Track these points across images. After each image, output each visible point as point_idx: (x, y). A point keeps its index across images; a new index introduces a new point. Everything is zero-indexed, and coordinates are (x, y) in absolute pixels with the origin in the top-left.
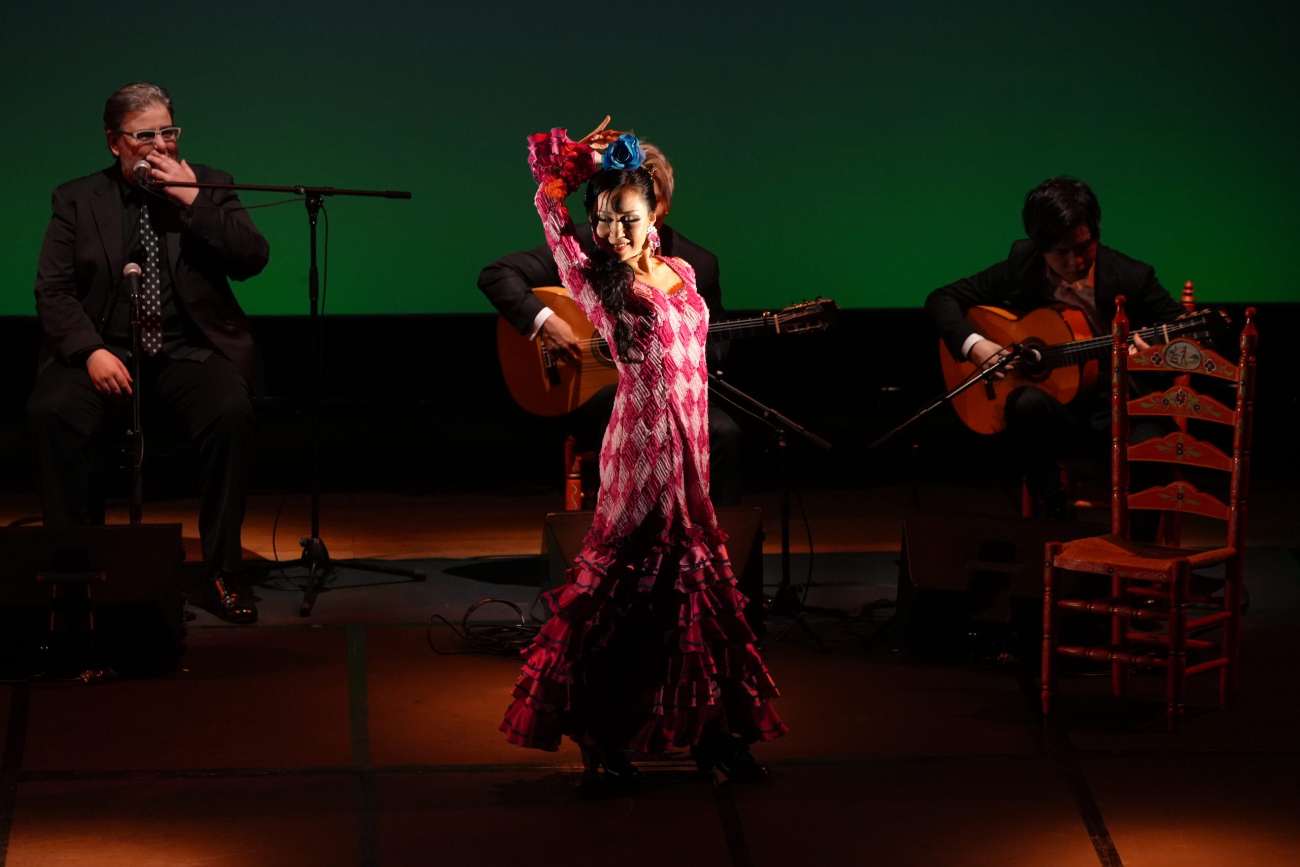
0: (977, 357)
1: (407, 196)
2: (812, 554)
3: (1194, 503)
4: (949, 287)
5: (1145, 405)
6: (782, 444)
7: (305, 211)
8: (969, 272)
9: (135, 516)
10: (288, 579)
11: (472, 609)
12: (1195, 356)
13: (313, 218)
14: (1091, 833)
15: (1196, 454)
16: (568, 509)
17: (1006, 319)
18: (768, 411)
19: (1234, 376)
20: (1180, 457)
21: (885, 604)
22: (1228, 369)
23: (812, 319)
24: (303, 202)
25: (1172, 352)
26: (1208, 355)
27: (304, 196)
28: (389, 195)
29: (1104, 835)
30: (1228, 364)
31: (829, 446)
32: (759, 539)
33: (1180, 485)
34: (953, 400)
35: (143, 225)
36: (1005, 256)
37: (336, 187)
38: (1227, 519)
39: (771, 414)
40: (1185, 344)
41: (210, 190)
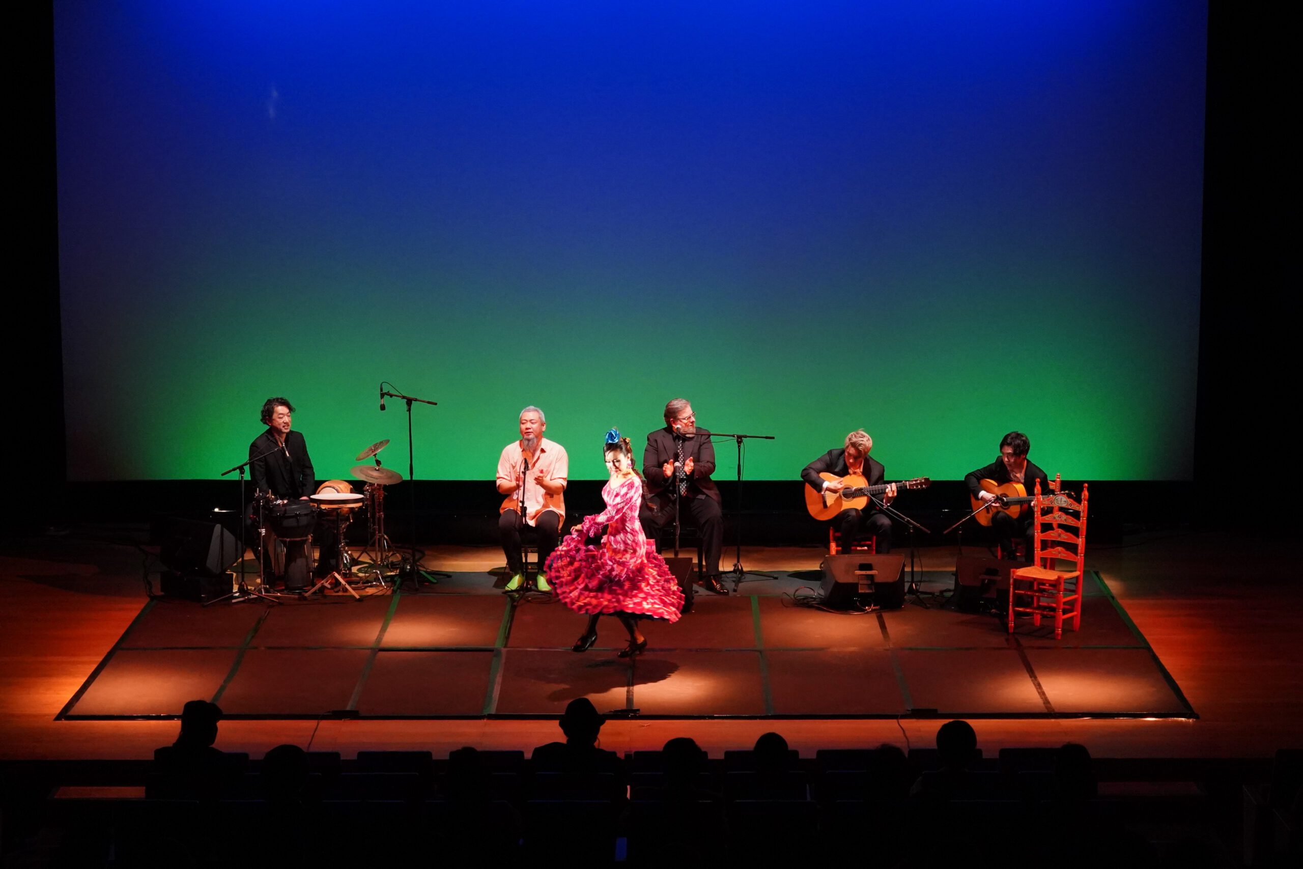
0: (985, 499)
1: (773, 438)
2: (922, 571)
3: (1065, 555)
4: (973, 472)
5: (1047, 519)
6: (911, 531)
7: (736, 443)
8: (980, 467)
9: (676, 554)
10: (728, 578)
11: (797, 590)
12: (1065, 501)
13: (739, 446)
14: (1031, 677)
15: (1066, 537)
16: (831, 554)
17: (994, 485)
18: (907, 519)
19: (1079, 509)
20: (1060, 538)
21: (950, 591)
22: (1077, 506)
23: (921, 484)
24: (736, 440)
25: (1057, 500)
26: (1070, 501)
27: (736, 438)
28: (767, 438)
29: (1036, 678)
30: (1077, 504)
31: (929, 532)
32: (904, 566)
33: (1060, 549)
34: (976, 515)
35: (679, 448)
36: (994, 462)
37: (748, 435)
38: (1076, 561)
39: (908, 520)
40: (1060, 497)
41: (700, 436)
